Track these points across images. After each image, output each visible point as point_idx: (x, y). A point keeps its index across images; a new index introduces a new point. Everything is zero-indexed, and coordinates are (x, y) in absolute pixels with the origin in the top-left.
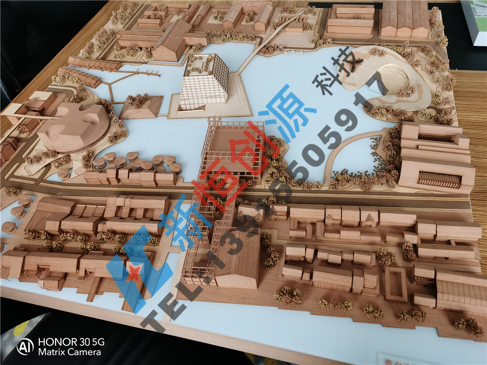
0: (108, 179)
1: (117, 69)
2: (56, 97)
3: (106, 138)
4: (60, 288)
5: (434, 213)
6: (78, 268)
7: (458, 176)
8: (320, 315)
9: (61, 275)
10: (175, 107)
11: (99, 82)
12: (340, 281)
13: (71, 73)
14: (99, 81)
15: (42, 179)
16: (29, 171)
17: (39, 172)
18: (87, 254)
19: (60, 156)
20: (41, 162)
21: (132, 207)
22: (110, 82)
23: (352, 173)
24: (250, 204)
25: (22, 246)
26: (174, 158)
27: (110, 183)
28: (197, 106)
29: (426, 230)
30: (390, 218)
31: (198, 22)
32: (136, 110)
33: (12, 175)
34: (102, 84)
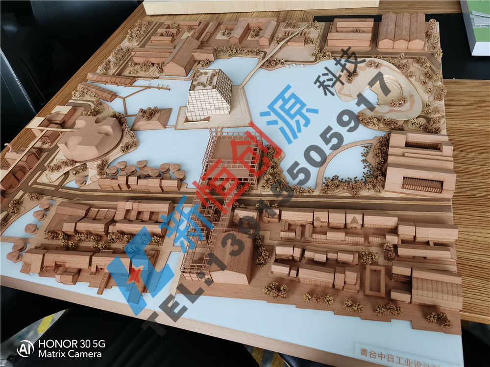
0: (119, 185)
1: (131, 84)
2: (75, 111)
3: (119, 148)
4: (74, 282)
5: (417, 216)
6: (90, 264)
7: (440, 181)
8: (305, 308)
9: (76, 271)
10: (182, 119)
11: (114, 97)
12: (323, 278)
13: (89, 88)
14: (114, 95)
15: (61, 185)
16: (50, 178)
17: (59, 180)
18: (99, 252)
19: (77, 164)
20: (61, 170)
21: (139, 210)
22: (124, 96)
23: (342, 179)
24: (246, 208)
25: (42, 245)
26: (179, 165)
27: (121, 189)
28: (202, 118)
29: (406, 231)
30: (373, 221)
31: (207, 38)
32: (147, 122)
33: (35, 182)
34: (117, 98)
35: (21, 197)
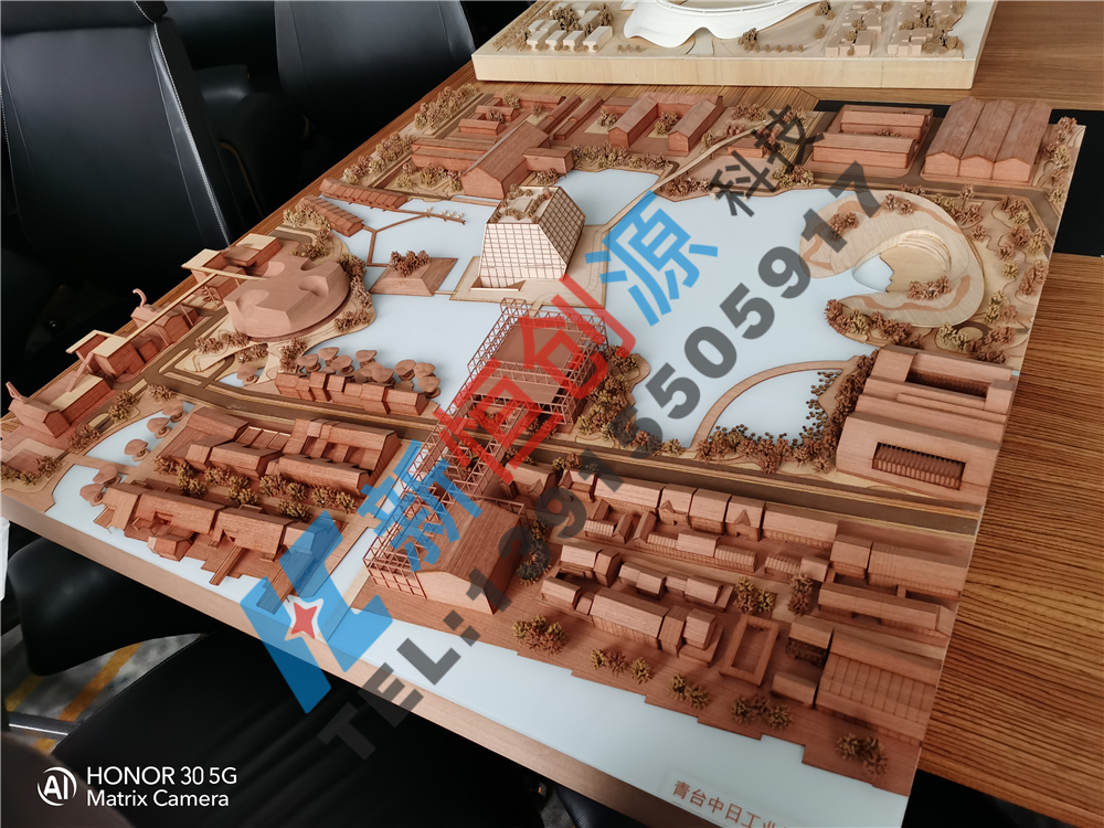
0: (310, 390)
1: (396, 207)
2: (282, 247)
3: (332, 323)
4: (179, 555)
6: (213, 526)
7: (958, 462)
8: (588, 679)
9: (186, 535)
10: (471, 280)
12: (640, 623)
13: (317, 207)
14: (358, 225)
15: (213, 380)
16: (199, 363)
17: (212, 368)
18: (237, 507)
19: (252, 343)
20: (220, 351)
21: (331, 441)
22: (377, 228)
23: (753, 435)
24: (534, 464)
25: (147, 480)
26: (433, 367)
27: (314, 398)
28: (510, 282)
29: (849, 556)
31: (567, 129)
32: (401, 279)
33: (172, 369)
34: (363, 231)
35: (140, 392)
